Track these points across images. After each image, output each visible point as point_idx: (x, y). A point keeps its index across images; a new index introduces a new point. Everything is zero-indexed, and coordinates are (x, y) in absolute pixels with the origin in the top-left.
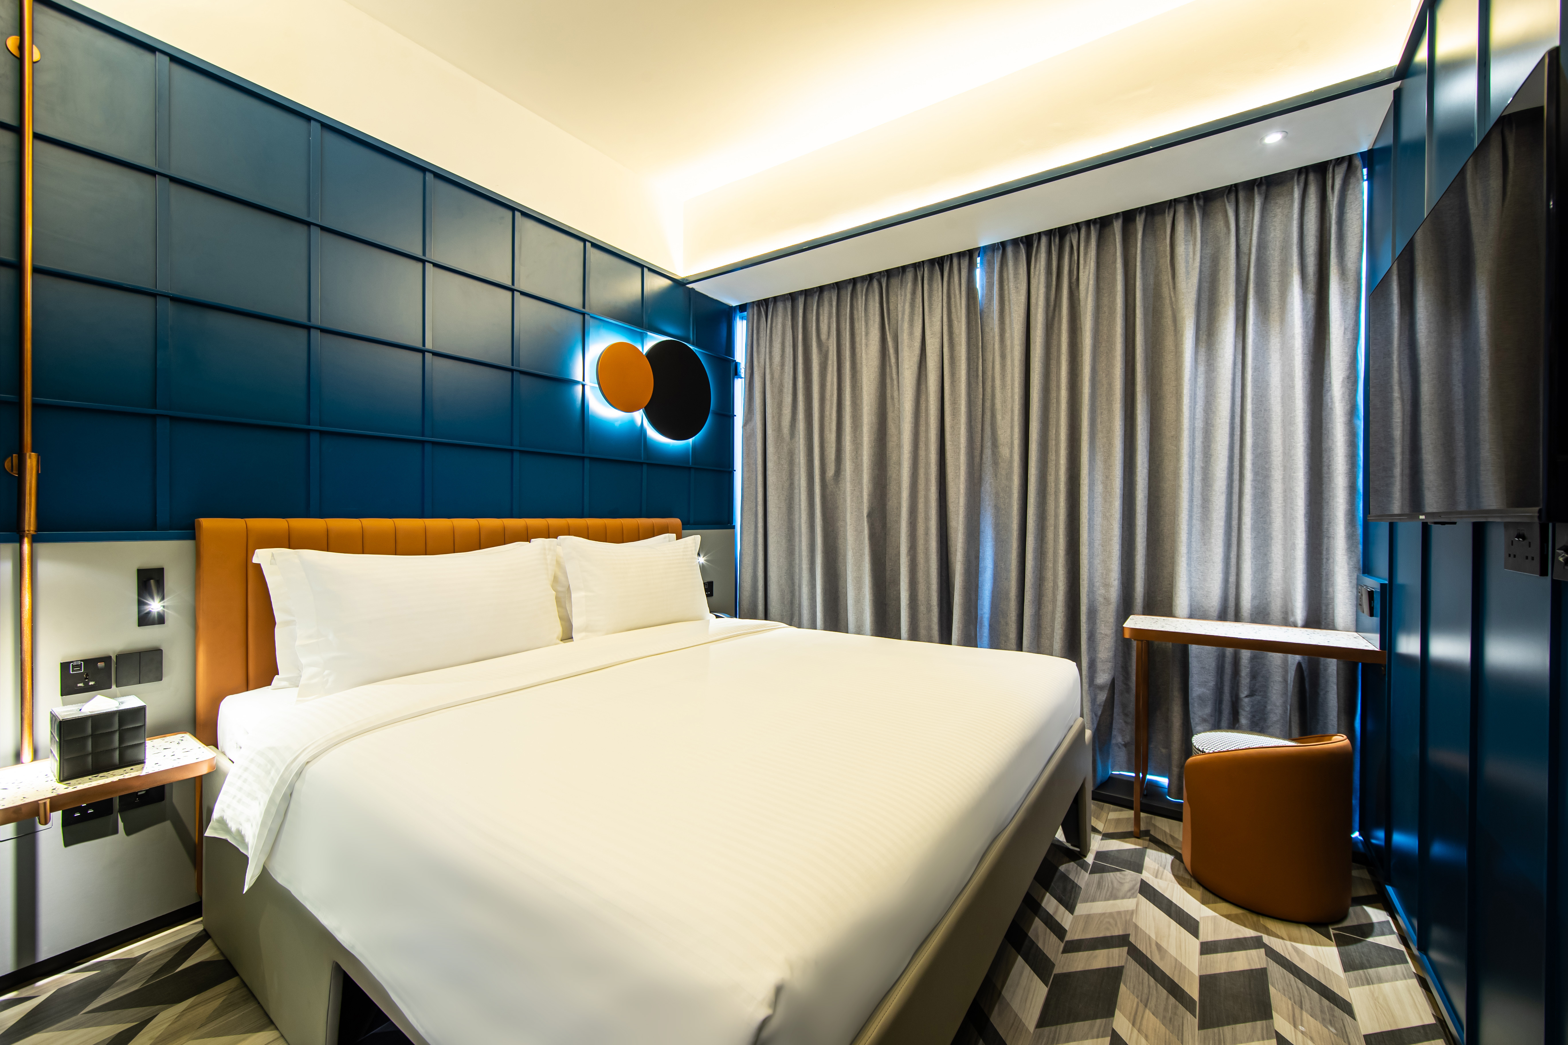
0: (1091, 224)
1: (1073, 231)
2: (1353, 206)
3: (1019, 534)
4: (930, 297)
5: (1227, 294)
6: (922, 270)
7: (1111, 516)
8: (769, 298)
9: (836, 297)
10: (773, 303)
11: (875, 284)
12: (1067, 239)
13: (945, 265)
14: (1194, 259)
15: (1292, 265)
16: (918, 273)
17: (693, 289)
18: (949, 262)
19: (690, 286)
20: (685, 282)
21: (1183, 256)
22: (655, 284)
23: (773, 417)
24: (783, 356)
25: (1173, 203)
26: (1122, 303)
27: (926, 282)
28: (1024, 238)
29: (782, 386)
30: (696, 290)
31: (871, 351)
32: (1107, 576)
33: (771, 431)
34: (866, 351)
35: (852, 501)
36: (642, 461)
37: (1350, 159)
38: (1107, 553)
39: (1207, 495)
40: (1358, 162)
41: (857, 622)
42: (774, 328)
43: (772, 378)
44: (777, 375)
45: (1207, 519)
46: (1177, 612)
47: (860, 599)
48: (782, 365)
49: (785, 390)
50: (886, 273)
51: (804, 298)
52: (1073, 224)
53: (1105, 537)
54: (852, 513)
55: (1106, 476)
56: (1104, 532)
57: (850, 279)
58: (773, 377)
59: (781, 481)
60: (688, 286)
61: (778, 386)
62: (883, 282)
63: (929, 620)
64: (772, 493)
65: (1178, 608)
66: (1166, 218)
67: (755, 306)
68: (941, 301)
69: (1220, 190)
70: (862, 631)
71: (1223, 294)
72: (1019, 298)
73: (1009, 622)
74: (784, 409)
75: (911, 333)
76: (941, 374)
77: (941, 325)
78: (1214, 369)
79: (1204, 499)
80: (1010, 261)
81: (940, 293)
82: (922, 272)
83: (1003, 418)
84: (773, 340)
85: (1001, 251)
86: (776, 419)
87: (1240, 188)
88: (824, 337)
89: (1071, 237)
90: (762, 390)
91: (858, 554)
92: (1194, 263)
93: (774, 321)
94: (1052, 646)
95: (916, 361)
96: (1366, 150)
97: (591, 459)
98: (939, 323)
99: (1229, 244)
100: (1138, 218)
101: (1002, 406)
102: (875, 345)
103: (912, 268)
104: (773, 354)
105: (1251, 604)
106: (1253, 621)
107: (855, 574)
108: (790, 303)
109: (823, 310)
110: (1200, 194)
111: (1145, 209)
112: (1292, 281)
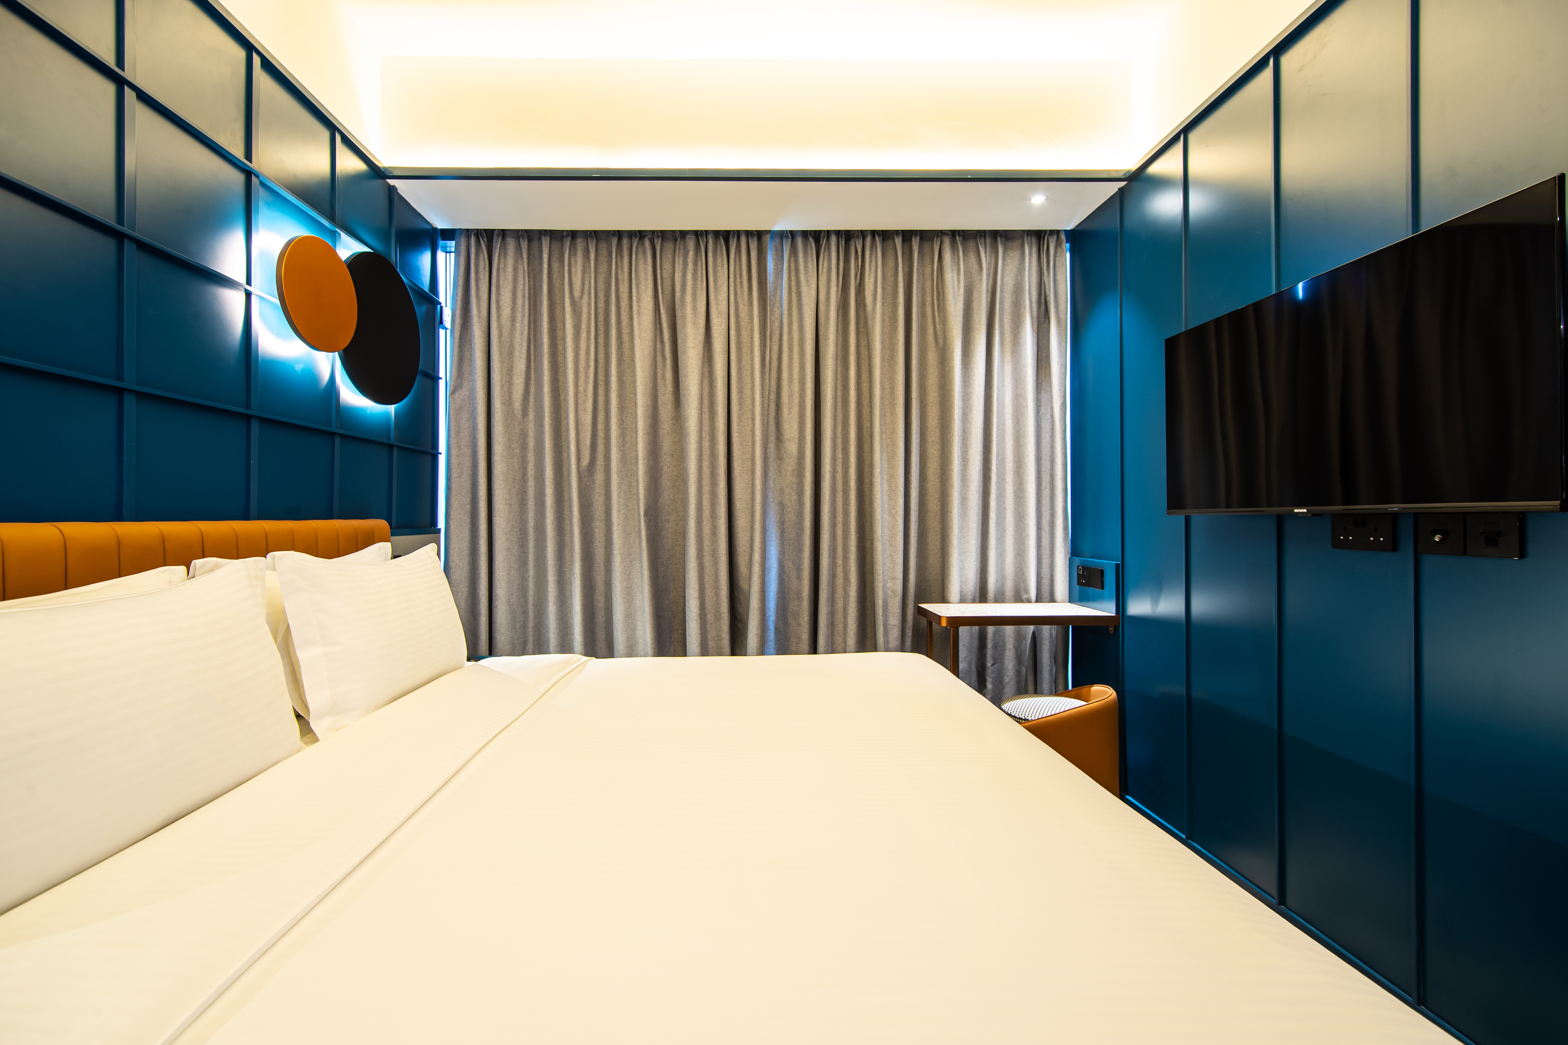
0: (876, 234)
1: (858, 237)
2: (1060, 270)
3: (811, 532)
4: (715, 272)
5: (980, 322)
6: (705, 240)
7: (896, 512)
8: (495, 230)
9: (594, 249)
10: (500, 237)
11: (647, 244)
12: (852, 242)
13: (730, 240)
14: (959, 287)
15: (1025, 307)
16: (701, 243)
17: (394, 187)
18: (736, 239)
19: (391, 182)
20: (387, 174)
21: (951, 283)
22: (348, 163)
23: (502, 386)
24: (514, 308)
25: (940, 234)
26: (903, 315)
27: (710, 254)
28: (813, 232)
29: (513, 348)
30: (399, 191)
31: (644, 321)
32: (894, 570)
33: (499, 403)
34: (638, 320)
35: (619, 497)
36: (333, 429)
37: (1058, 232)
38: (894, 547)
39: (965, 494)
40: (1063, 237)
41: (628, 641)
42: (501, 271)
43: (500, 335)
44: (506, 332)
45: (966, 515)
46: (951, 598)
47: (630, 614)
48: (513, 320)
49: (517, 353)
50: (660, 234)
51: (549, 240)
52: (858, 231)
53: (890, 533)
54: (619, 511)
55: (891, 475)
56: (890, 528)
57: (614, 231)
58: (502, 334)
59: (512, 470)
60: (388, 181)
61: (507, 346)
62: (657, 243)
63: (719, 629)
64: (501, 486)
65: (952, 595)
66: (935, 246)
67: (473, 236)
68: (727, 279)
69: (973, 232)
70: (634, 651)
71: (977, 321)
72: (810, 292)
73: (802, 623)
74: (515, 377)
75: (695, 309)
76: (727, 359)
77: (727, 305)
78: (969, 385)
79: (962, 497)
80: (801, 253)
81: (726, 271)
82: (705, 243)
83: (790, 412)
84: (501, 286)
85: (790, 240)
86: (505, 389)
87: (987, 235)
88: (577, 294)
89: (855, 243)
90: (485, 349)
91: (627, 560)
92: (959, 290)
93: (502, 261)
94: (845, 642)
95: (701, 339)
96: (1069, 229)
97: (263, 421)
98: (725, 303)
99: (981, 279)
100: (913, 240)
101: (789, 400)
102: (648, 315)
103: (694, 235)
104: (501, 303)
105: (995, 586)
106: (996, 601)
107: (625, 583)
108: (526, 243)
109: (576, 260)
110: (961, 232)
111: (919, 233)
112: (1026, 320)
